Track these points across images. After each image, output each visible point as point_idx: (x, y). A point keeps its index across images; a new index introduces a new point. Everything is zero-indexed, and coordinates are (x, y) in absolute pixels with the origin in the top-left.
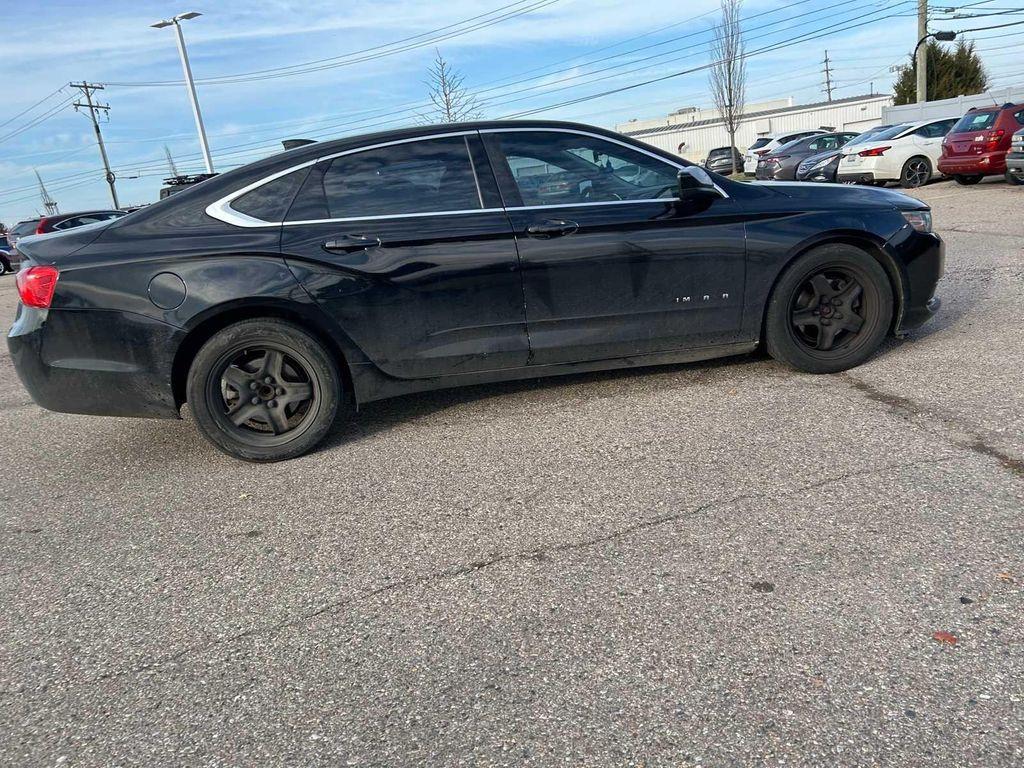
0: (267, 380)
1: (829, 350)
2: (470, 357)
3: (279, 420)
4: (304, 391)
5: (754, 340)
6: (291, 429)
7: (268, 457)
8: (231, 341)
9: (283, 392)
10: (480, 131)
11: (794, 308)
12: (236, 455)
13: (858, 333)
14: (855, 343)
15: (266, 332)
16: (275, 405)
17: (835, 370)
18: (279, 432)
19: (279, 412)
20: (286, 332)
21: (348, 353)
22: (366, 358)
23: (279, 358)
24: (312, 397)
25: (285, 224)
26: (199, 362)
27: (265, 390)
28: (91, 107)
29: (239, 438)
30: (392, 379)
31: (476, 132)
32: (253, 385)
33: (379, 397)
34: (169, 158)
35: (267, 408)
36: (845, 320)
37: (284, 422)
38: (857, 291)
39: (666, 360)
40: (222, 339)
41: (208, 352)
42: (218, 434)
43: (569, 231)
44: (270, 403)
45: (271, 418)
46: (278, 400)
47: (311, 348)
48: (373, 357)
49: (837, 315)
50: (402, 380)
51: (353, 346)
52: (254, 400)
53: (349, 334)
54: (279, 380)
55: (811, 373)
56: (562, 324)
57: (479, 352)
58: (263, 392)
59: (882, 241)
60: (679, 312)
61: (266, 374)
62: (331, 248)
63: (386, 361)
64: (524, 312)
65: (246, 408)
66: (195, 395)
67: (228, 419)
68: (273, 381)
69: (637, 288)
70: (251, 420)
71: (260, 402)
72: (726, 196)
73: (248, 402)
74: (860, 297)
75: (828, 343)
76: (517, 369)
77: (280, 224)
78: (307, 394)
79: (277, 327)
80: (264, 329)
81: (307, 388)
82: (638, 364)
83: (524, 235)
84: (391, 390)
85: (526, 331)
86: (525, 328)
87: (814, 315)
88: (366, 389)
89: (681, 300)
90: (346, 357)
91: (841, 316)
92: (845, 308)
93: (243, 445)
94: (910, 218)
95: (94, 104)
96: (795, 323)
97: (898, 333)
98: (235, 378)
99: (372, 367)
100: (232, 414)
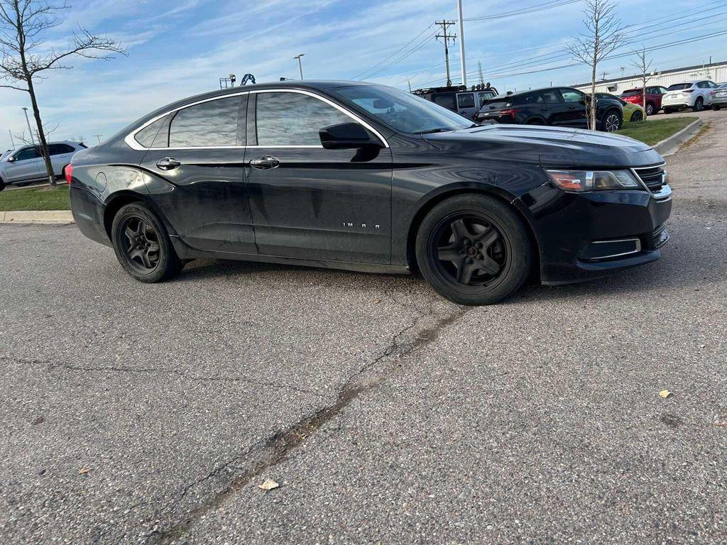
0: (142, 237)
2: (225, 242)
3: (147, 260)
4: (156, 246)
5: (404, 265)
8: (124, 214)
9: (149, 245)
11: (439, 245)
12: (130, 274)
13: (497, 276)
18: (147, 267)
19: (147, 255)
21: (168, 229)
22: (176, 233)
24: (159, 250)
25: (150, 149)
27: (144, 242)
28: (445, 37)
31: (247, 93)
36: (486, 262)
38: (494, 237)
44: (144, 250)
45: (144, 258)
46: (148, 249)
48: (180, 233)
49: (478, 256)
50: (196, 249)
51: (170, 225)
52: (138, 247)
53: (167, 218)
54: (146, 238)
56: (274, 229)
57: (229, 240)
60: (346, 234)
61: (140, 233)
63: (185, 237)
64: (252, 218)
65: (134, 250)
67: (128, 255)
68: (144, 238)
69: (317, 212)
71: (140, 249)
73: (135, 248)
75: (467, 279)
77: (148, 149)
78: (157, 248)
80: (135, 209)
83: (248, 165)
85: (254, 230)
88: (181, 251)
89: (346, 225)
91: (482, 258)
92: (484, 251)
93: (132, 270)
94: (558, 176)
95: (447, 35)
96: (440, 258)
97: (543, 283)
98: (130, 233)
99: (179, 239)
100: (130, 252)
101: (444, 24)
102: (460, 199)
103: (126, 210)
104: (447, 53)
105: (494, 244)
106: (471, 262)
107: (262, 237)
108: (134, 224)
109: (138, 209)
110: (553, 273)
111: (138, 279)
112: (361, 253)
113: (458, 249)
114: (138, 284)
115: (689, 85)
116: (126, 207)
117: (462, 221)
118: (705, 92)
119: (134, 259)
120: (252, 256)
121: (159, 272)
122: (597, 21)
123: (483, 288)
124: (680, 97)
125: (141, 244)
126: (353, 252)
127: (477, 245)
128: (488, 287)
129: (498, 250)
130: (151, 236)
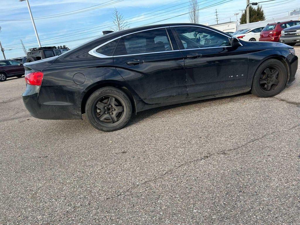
0: (110, 106)
1: (269, 90)
2: (171, 96)
3: (114, 118)
4: (121, 109)
5: (249, 88)
6: (117, 121)
7: (111, 130)
8: (100, 94)
9: (115, 110)
10: (170, 27)
11: (261, 79)
12: (102, 130)
13: (277, 85)
14: (276, 88)
15: (110, 91)
16: (113, 114)
17: (271, 96)
18: (114, 122)
19: (114, 116)
20: (116, 91)
22: (140, 98)
23: (114, 99)
24: (123, 111)
25: (114, 56)
26: (89, 101)
29: (102, 124)
30: (147, 104)
32: (106, 108)
33: (143, 110)
34: (22, 44)
35: (110, 115)
36: (274, 81)
37: (115, 119)
38: (277, 72)
39: (225, 95)
40: (96, 94)
41: (92, 98)
42: (96, 123)
43: (199, 56)
44: (111, 113)
45: (112, 118)
46: (113, 112)
47: (124, 95)
48: (142, 98)
49: (271, 80)
50: (150, 104)
51: (137, 94)
52: (106, 112)
53: (135, 91)
54: (113, 106)
55: (264, 97)
57: (173, 95)
58: (109, 110)
59: (285, 58)
60: (230, 80)
61: (110, 104)
62: (129, 64)
63: (146, 99)
64: (186, 82)
65: (104, 115)
66: (89, 111)
67: (98, 119)
69: (218, 74)
70: (105, 119)
71: (108, 113)
72: (242, 45)
73: (104, 113)
74: (278, 75)
75: (269, 88)
76: (183, 100)
77: (112, 57)
79: (114, 89)
80: (110, 90)
81: (122, 108)
82: (217, 96)
83: (186, 58)
84: (147, 108)
86: (186, 87)
87: (265, 80)
88: (139, 108)
89: (230, 77)
92: (274, 78)
93: (103, 126)
97: (287, 85)
98: (100, 106)
99: (142, 101)
100: (100, 117)
102: (270, 61)
103: (102, 92)
107: (190, 90)
110: (290, 81)
112: (235, 87)
113: (266, 78)
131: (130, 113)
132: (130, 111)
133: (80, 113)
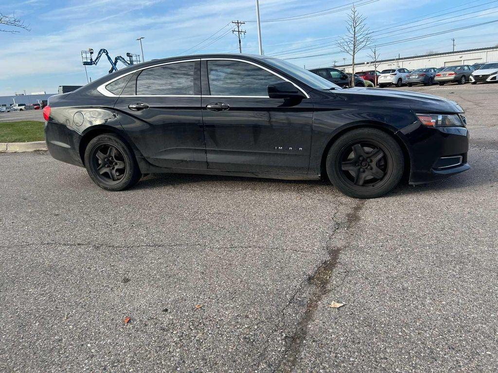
0: (110, 158)
1: (363, 185)
2: (182, 161)
3: (115, 175)
5: (318, 174)
6: (118, 179)
8: (98, 141)
9: (116, 164)
10: (202, 59)
12: (99, 185)
13: (381, 179)
14: (379, 185)
16: (113, 169)
18: (114, 180)
19: (114, 171)
21: (136, 152)
22: (142, 155)
25: (121, 96)
27: (111, 162)
28: (239, 32)
31: (200, 60)
32: (106, 160)
35: (110, 169)
36: (374, 171)
38: (380, 156)
39: (273, 177)
40: (95, 140)
41: (91, 144)
42: (93, 176)
43: (225, 109)
45: (111, 173)
48: (145, 155)
49: (369, 167)
50: (158, 167)
51: (138, 150)
52: (106, 166)
53: (136, 145)
54: (115, 159)
56: (221, 152)
57: (185, 159)
59: (395, 129)
60: (277, 154)
61: (110, 156)
62: (131, 108)
63: (149, 158)
64: (205, 144)
65: (103, 168)
67: (97, 172)
68: (112, 159)
69: (256, 140)
71: (109, 167)
72: (308, 97)
73: (104, 166)
75: (361, 182)
77: (118, 96)
78: (123, 166)
79: (112, 138)
81: (123, 164)
82: (260, 176)
85: (206, 153)
86: (206, 152)
88: (144, 168)
90: (135, 153)
91: (371, 169)
92: (373, 164)
93: (101, 182)
94: (423, 117)
95: (240, 30)
96: (343, 169)
97: (410, 183)
98: (100, 156)
99: (144, 159)
100: (99, 169)
101: (238, 23)
102: (360, 131)
103: (99, 139)
104: (240, 43)
105: (380, 160)
106: (364, 172)
107: (211, 157)
108: (105, 149)
109: (110, 138)
110: (417, 177)
111: (106, 189)
112: (287, 167)
113: (355, 163)
114: (105, 192)
115: (394, 71)
116: (99, 136)
117: (360, 145)
118: (403, 75)
119: (102, 174)
120: (203, 170)
121: (125, 183)
122: (354, 28)
123: (372, 187)
124: (389, 78)
125: (109, 163)
126: (281, 167)
127: (369, 160)
128: (375, 187)
129: (383, 163)
130: (119, 157)
131: (130, 173)
132: (131, 169)
133: (80, 160)
